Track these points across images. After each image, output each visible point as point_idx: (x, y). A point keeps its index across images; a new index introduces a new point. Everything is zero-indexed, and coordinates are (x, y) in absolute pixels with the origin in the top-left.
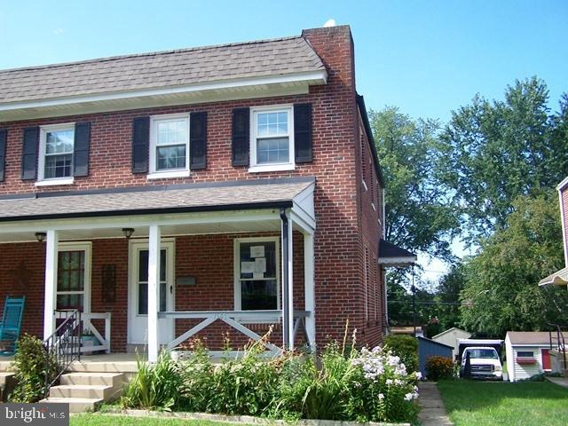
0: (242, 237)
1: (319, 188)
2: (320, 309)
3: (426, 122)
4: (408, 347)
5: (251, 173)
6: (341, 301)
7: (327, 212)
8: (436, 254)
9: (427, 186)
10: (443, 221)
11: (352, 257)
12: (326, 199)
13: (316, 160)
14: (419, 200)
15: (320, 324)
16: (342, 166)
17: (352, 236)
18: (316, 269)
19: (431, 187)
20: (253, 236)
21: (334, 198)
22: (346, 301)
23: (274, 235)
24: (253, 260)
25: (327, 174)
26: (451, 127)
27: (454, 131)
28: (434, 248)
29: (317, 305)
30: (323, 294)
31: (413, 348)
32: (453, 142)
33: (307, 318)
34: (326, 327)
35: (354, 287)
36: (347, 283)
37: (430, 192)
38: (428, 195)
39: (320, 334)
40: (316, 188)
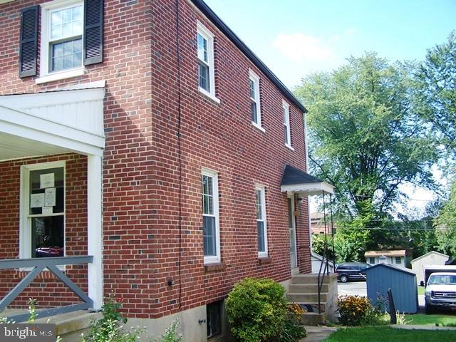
0: (29, 163)
1: (110, 94)
2: (109, 252)
3: (404, 64)
4: (261, 296)
5: (39, 84)
6: (132, 242)
7: (118, 124)
8: (420, 183)
9: (409, 123)
10: (420, 152)
11: (146, 183)
12: (117, 109)
13: (107, 60)
14: (401, 135)
15: (110, 272)
16: (136, 63)
17: (146, 154)
18: (105, 200)
19: (412, 123)
20: (39, 162)
21: (126, 105)
22: (139, 242)
23: (61, 159)
24: (43, 191)
25: (119, 75)
26: (424, 65)
27: (427, 68)
28: (418, 178)
29: (106, 247)
30: (112, 233)
31: (267, 297)
32: (427, 79)
33: (89, 264)
34: (115, 276)
35: (148, 222)
36: (140, 218)
37: (412, 128)
38: (410, 131)
39: (109, 286)
40: (106, 95)
